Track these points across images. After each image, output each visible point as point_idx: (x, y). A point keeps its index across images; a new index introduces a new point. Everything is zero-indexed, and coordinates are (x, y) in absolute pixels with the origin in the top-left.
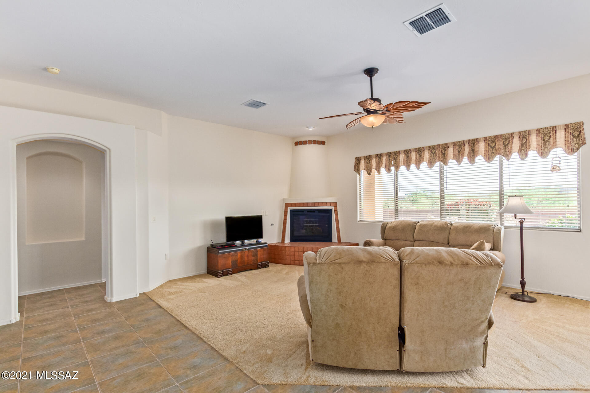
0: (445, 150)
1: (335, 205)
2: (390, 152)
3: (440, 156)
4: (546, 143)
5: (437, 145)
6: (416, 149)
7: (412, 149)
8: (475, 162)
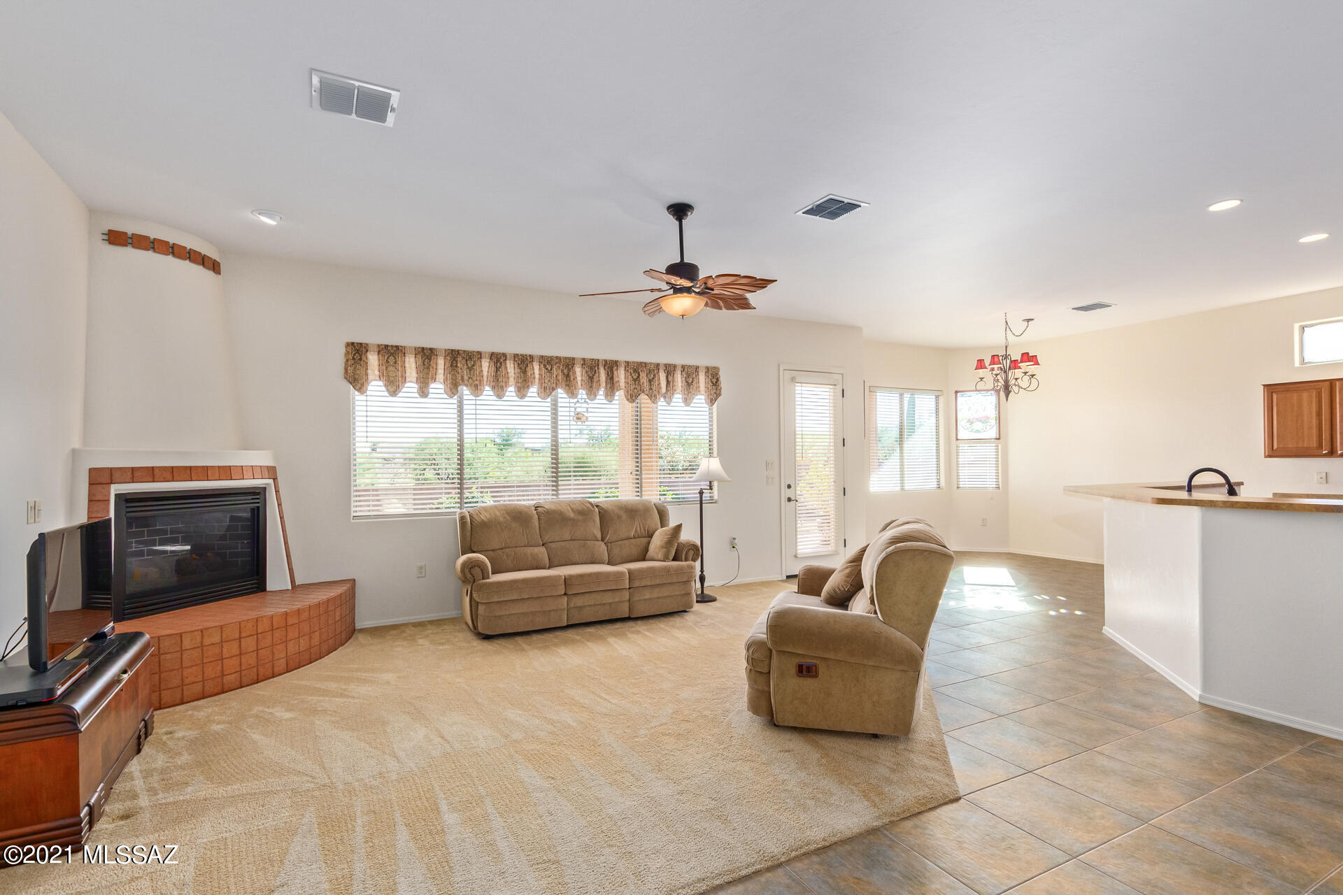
0: (569, 370)
1: (272, 472)
2: (458, 350)
3: (560, 378)
4: (690, 387)
5: (557, 357)
6: (516, 356)
7: (510, 354)
8: (613, 400)
